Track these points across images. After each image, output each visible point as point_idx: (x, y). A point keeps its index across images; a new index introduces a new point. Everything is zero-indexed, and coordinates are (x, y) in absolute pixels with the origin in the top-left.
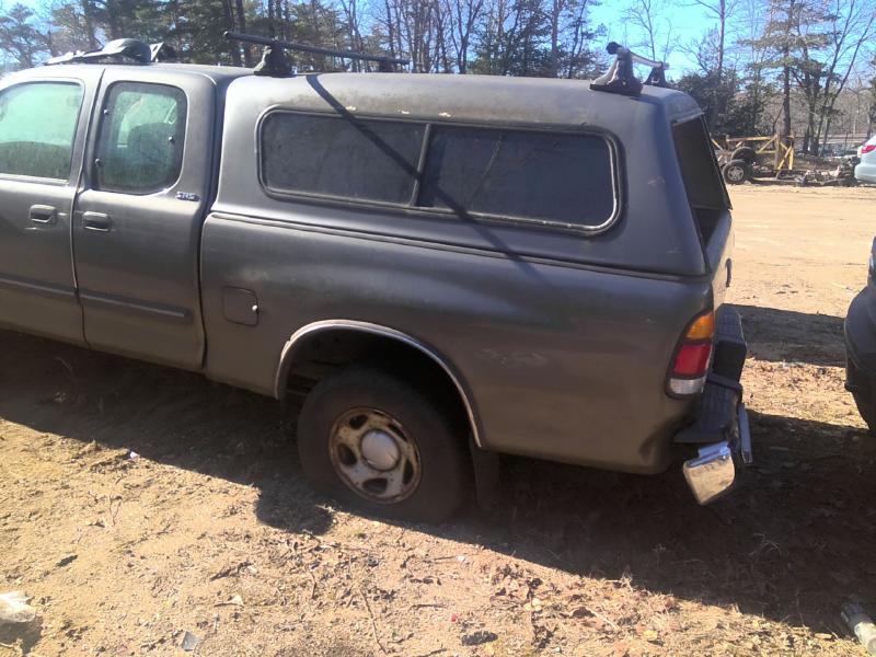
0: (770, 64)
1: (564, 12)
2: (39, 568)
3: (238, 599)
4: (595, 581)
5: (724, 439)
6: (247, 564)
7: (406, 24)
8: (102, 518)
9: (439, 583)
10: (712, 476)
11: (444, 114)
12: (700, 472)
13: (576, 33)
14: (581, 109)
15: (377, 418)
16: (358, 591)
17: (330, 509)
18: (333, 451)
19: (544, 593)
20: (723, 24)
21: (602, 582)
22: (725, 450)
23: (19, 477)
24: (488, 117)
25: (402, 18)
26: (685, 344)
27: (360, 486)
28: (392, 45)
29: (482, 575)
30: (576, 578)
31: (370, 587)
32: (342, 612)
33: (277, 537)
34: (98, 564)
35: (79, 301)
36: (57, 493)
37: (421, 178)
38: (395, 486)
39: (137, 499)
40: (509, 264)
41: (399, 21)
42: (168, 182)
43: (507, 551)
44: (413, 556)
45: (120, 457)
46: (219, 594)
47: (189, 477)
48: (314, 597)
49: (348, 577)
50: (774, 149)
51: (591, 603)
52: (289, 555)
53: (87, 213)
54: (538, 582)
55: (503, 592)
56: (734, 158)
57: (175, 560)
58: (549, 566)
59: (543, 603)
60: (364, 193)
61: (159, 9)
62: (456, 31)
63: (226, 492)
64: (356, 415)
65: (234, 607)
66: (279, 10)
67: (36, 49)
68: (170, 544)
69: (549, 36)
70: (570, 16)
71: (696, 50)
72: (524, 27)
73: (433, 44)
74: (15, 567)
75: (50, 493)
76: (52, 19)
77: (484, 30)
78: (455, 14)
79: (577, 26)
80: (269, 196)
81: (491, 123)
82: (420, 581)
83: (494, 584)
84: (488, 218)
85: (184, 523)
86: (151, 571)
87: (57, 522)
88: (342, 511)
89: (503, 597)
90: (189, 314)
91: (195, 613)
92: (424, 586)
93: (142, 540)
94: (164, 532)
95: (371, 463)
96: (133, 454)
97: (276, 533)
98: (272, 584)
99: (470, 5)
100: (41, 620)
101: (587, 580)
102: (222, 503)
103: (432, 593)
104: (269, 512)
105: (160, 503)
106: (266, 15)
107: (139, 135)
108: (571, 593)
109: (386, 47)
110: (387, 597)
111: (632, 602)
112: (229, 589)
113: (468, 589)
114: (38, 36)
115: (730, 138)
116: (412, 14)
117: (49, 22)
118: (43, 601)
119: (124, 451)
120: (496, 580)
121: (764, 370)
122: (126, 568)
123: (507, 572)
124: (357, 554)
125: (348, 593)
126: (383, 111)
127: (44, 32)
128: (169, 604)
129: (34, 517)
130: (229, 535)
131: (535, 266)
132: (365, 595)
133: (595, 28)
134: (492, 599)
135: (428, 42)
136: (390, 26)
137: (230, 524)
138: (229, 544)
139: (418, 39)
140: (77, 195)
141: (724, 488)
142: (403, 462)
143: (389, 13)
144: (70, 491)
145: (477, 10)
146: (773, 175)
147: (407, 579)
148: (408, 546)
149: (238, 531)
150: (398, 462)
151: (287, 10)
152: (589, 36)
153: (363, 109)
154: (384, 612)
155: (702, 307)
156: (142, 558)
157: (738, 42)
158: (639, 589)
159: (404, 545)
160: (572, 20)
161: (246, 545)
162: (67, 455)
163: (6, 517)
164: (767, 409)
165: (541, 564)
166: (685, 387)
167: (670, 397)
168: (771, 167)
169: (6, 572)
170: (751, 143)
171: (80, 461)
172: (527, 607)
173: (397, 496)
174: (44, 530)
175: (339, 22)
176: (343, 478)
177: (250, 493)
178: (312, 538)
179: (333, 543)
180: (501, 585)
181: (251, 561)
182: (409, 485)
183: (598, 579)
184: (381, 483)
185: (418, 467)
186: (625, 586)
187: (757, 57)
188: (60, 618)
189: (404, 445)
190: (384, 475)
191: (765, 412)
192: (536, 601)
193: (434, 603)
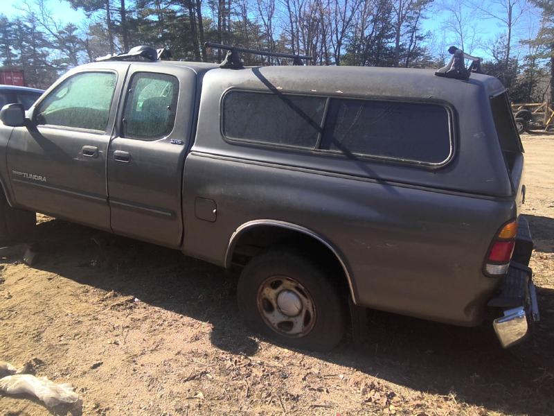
0: (541, 55)
1: (405, 23)
2: (79, 370)
3: (200, 395)
4: (430, 395)
5: (522, 305)
6: (205, 373)
7: (303, 33)
8: (117, 339)
9: (327, 391)
10: (512, 329)
11: (339, 92)
12: (504, 327)
13: (412, 37)
14: (429, 88)
15: (289, 282)
16: (276, 394)
17: (257, 340)
18: (259, 303)
19: (397, 402)
20: (510, 30)
21: (435, 397)
22: (521, 312)
23: (68, 311)
24: (368, 93)
25: (300, 29)
26: (497, 241)
27: (275, 325)
28: (293, 46)
29: (355, 388)
30: (419, 393)
31: (283, 392)
32: (266, 407)
33: (224, 356)
34: (115, 368)
35: (108, 204)
36: (90, 322)
37: (323, 131)
38: (298, 327)
39: (138, 328)
40: (379, 186)
41: (298, 31)
42: (166, 133)
43: (372, 373)
44: (310, 373)
45: (129, 301)
46: (189, 391)
47: (169, 315)
48: (248, 396)
49: (269, 385)
50: (544, 111)
51: (428, 410)
52: (232, 368)
53: (116, 151)
54: (393, 395)
55: (370, 400)
56: (517, 117)
57: (163, 368)
58: (400, 384)
59: (396, 408)
60: (286, 140)
61: (152, 25)
62: (334, 36)
63: (192, 326)
64: (275, 280)
65: (198, 400)
66: (224, 25)
67: (78, 50)
68: (158, 358)
69: (394, 39)
70: (408, 26)
71: (492, 47)
72: (378, 33)
73: (319, 44)
74: (66, 368)
75: (87, 321)
76: (89, 31)
77: (352, 35)
78: (334, 26)
79: (413, 32)
80: (227, 142)
81: (370, 97)
82: (315, 390)
83: (364, 394)
84: (366, 157)
85: (167, 344)
86: (147, 374)
87: (90, 341)
88: (265, 341)
89: (370, 403)
90: (174, 214)
91: (174, 402)
92: (318, 393)
93: (142, 354)
94: (155, 350)
95: (283, 311)
96: (136, 300)
97: (223, 353)
98: (221, 386)
99: (344, 20)
100: (81, 402)
101: (425, 395)
102: (190, 333)
103: (323, 398)
104: (219, 340)
105: (152, 332)
106: (216, 28)
107: (150, 104)
108: (415, 403)
109: (289, 47)
110: (294, 399)
111: (456, 410)
112: (195, 389)
113: (346, 397)
114: (81, 42)
115: (514, 103)
116: (306, 26)
117: (87, 34)
118: (83, 390)
119: (131, 297)
120: (365, 392)
121: (541, 258)
122: (133, 372)
123: (372, 387)
124: (274, 370)
125: (269, 395)
126: (300, 90)
127: (84, 39)
128: (158, 396)
129: (78, 337)
130: (195, 353)
131: (395, 187)
132: (280, 397)
133: (424, 33)
134: (362, 404)
135: (316, 44)
136: (293, 34)
137: (194, 346)
138: (195, 359)
139: (310, 41)
140: (111, 140)
141: (519, 337)
142: (304, 311)
143: (292, 26)
144: (98, 321)
145: (348, 23)
146: (543, 128)
147: (307, 389)
148: (307, 366)
149: (200, 351)
150: (300, 312)
151: (229, 25)
152: (421, 38)
153: (287, 88)
154: (292, 408)
155: (509, 217)
156: (142, 365)
157: (520, 42)
158: (461, 402)
159: (304, 366)
160: (409, 28)
161: (205, 360)
162: (96, 299)
163: (60, 337)
164: (544, 284)
165: (394, 383)
166: (495, 269)
167: (486, 276)
168: (541, 123)
169: (61, 370)
170: (527, 108)
171: (104, 303)
172: (386, 411)
173: (300, 333)
174: (83, 346)
175: (261, 32)
176: (266, 321)
177: (206, 327)
178: (246, 358)
179: (259, 362)
180: (369, 395)
181: (209, 371)
182: (308, 326)
183: (433, 394)
184: (289, 325)
185: (314, 314)
186: (451, 399)
187: (533, 52)
188: (92, 402)
189: (305, 300)
190: (292, 319)
191: (543, 287)
192: (392, 407)
193: (324, 404)
